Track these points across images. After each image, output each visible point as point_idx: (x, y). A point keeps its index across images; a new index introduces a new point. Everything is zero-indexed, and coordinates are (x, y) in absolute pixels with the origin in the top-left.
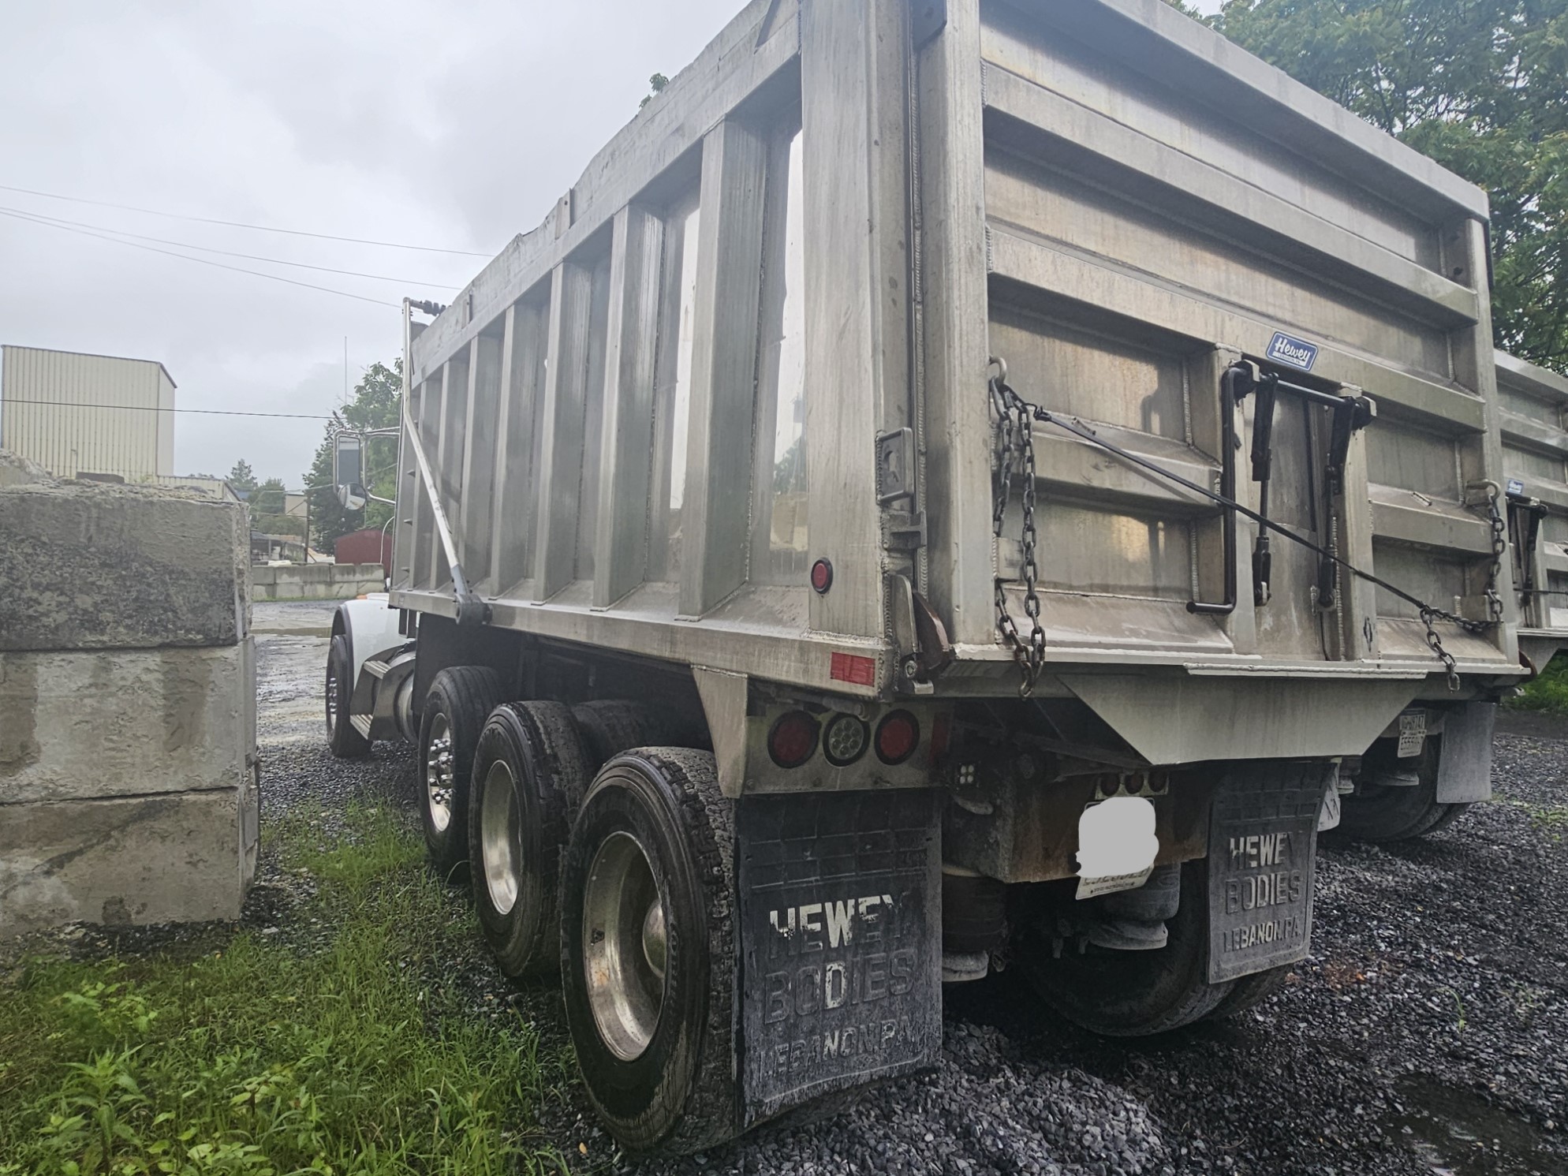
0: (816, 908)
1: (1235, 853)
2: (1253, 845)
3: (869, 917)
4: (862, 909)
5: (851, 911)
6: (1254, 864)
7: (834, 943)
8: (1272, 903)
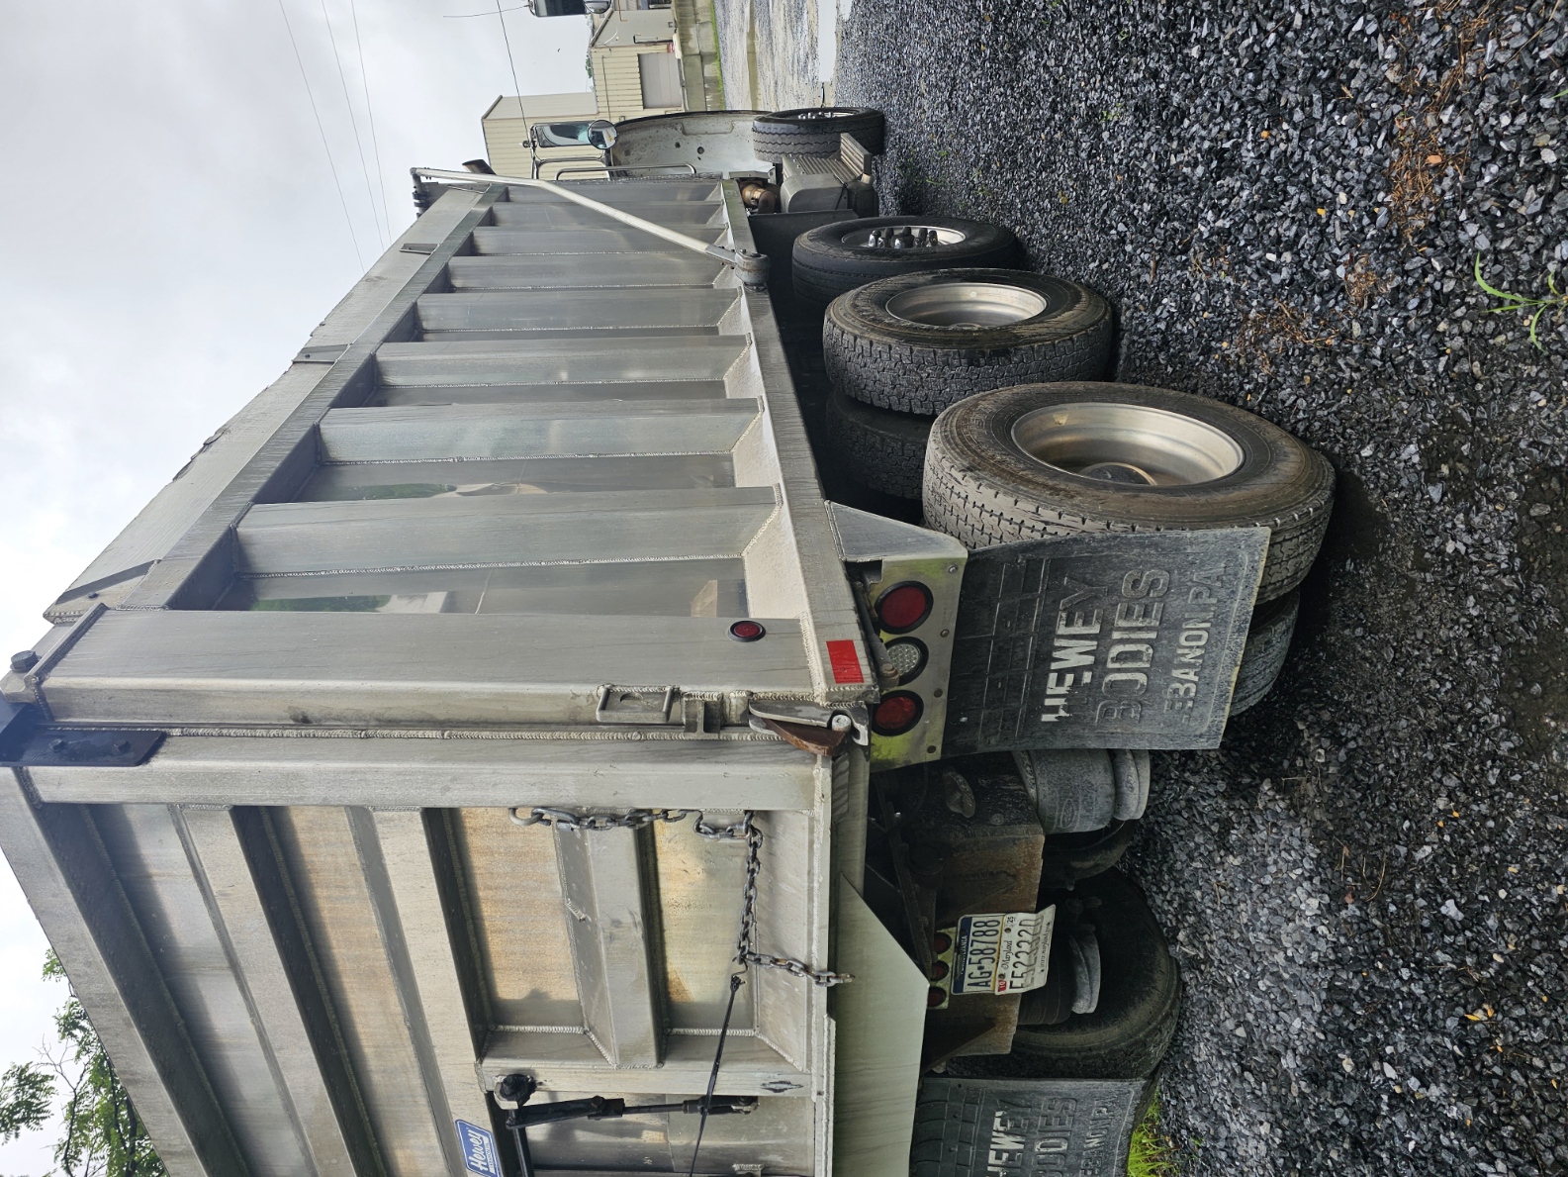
0: (992, 1154)
1: (1062, 713)
2: (1060, 682)
3: (1009, 1125)
4: (1001, 1129)
5: (1001, 1135)
6: (1087, 677)
7: (1021, 1147)
8: (1153, 635)
